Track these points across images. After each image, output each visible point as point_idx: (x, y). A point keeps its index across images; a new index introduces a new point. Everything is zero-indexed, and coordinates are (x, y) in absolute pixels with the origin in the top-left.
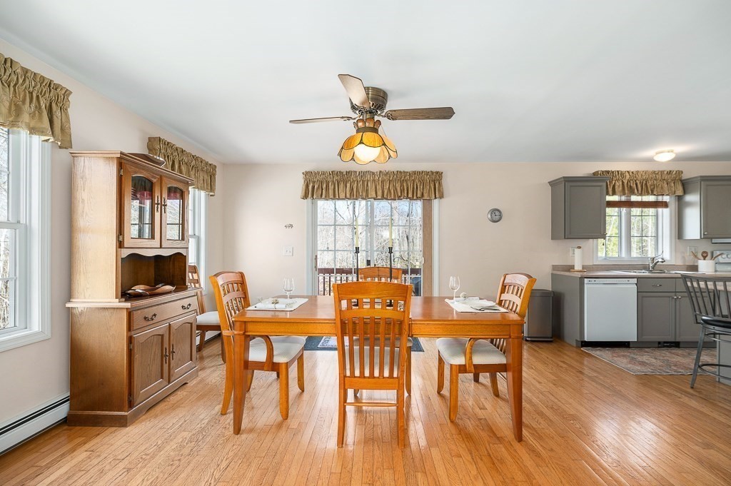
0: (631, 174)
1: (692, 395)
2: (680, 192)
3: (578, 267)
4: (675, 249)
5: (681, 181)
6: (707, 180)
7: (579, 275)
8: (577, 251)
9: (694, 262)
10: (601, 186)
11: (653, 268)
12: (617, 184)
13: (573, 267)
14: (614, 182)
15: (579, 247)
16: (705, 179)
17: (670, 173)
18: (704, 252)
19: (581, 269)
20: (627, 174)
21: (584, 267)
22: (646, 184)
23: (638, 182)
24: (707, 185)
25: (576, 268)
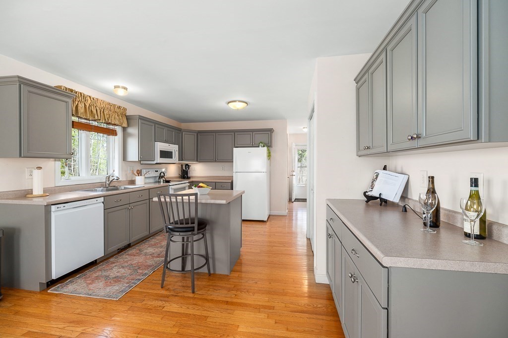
0: (92, 99)
1: (167, 297)
2: (125, 125)
3: (38, 191)
4: (122, 169)
5: (126, 116)
6: (143, 120)
7: (43, 202)
8: (36, 172)
9: (132, 178)
10: (66, 102)
11: (109, 185)
12: (80, 105)
13: (30, 192)
14: (77, 102)
15: (40, 168)
16: (141, 118)
17: (119, 107)
18: (138, 170)
19: (41, 193)
20: (88, 98)
21: (45, 191)
22: (103, 112)
23: (98, 109)
24: (142, 123)
25: (35, 193)
